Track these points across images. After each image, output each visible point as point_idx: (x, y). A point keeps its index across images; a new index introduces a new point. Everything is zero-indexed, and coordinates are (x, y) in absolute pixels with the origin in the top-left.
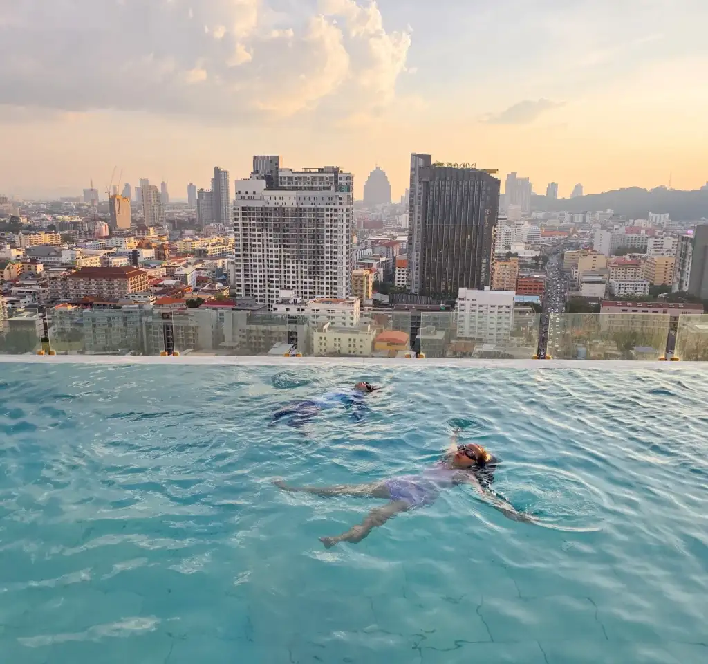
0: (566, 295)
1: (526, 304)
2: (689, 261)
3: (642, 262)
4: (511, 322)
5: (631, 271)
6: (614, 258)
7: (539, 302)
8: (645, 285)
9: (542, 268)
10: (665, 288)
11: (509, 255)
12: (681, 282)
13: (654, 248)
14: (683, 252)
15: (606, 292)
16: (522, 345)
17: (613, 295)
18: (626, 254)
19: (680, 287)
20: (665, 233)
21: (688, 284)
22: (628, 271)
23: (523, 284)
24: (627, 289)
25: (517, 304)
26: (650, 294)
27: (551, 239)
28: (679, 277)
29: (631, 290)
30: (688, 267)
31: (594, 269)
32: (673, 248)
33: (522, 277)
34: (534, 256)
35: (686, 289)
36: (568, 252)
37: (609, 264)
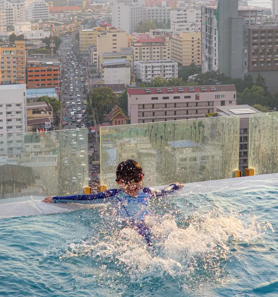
0: (86, 84)
1: (39, 100)
2: (215, 35)
3: (167, 39)
4: (24, 124)
5: (156, 50)
6: (136, 36)
7: (55, 95)
8: (173, 66)
9: (55, 52)
10: (194, 69)
11: (13, 38)
12: (210, 60)
13: (178, 22)
14: (208, 25)
15: (132, 77)
16: (40, 153)
17: (140, 80)
18: (148, 31)
19: (210, 66)
20: (187, 5)
21: (217, 61)
22: (153, 50)
23: (34, 74)
24: (155, 73)
25: (28, 100)
26: (179, 76)
27: (62, 15)
28: (207, 55)
29: (159, 72)
30: (215, 42)
31: (115, 50)
32: (197, 21)
33: (32, 65)
34: (44, 37)
35: (215, 68)
36: (85, 31)
37: (132, 43)
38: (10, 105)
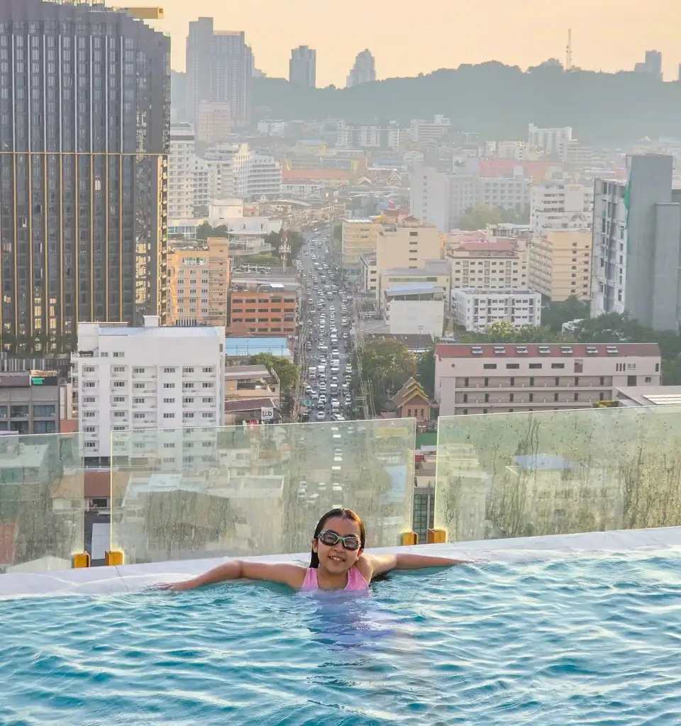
0: (353, 332)
1: (253, 361)
2: (621, 241)
3: (521, 244)
4: (217, 409)
5: (498, 268)
6: (459, 237)
7: (286, 353)
8: (532, 302)
9: (289, 264)
10: (575, 308)
11: (205, 232)
12: (608, 290)
13: (546, 210)
14: (608, 219)
15: (446, 322)
16: (250, 469)
17: (463, 328)
18: (483, 227)
19: (608, 303)
20: (566, 175)
21: (623, 294)
22: (492, 268)
23: (244, 306)
24: (493, 313)
25: (230, 361)
26: (543, 322)
27: (308, 188)
28: (604, 281)
29: (502, 313)
30: (620, 253)
31: (413, 264)
32: (586, 210)
33: (240, 288)
34: (267, 231)
35: (619, 307)
36: (353, 221)
37: (449, 251)
38: (191, 370)
